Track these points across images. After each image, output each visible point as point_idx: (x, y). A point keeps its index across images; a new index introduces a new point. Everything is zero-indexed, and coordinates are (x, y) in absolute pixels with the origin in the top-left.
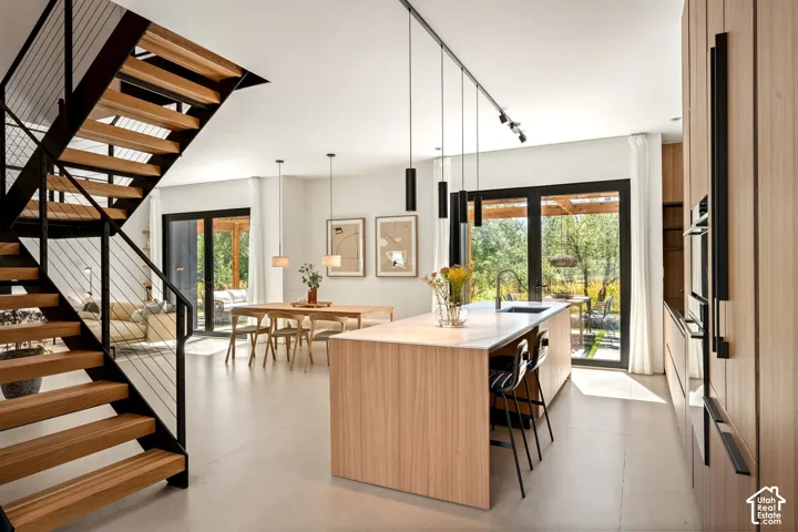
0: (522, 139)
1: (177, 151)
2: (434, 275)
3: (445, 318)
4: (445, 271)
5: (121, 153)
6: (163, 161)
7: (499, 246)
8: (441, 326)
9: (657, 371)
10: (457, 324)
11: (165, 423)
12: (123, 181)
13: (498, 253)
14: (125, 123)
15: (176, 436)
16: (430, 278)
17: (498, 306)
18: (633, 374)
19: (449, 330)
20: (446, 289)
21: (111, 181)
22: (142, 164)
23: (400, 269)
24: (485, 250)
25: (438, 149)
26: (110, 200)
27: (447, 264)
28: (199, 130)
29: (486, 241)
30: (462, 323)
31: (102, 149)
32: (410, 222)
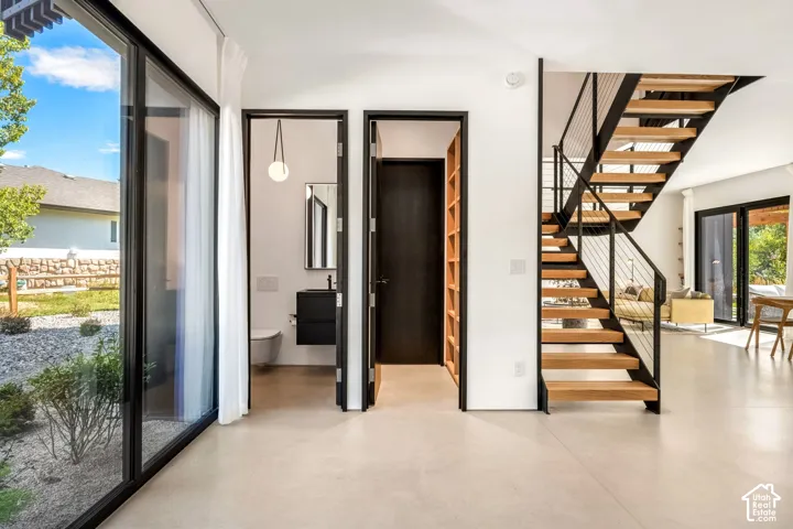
1: (678, 159)
5: (639, 169)
6: (668, 169)
11: (646, 365)
12: (638, 190)
14: (641, 147)
15: (652, 374)
21: (631, 191)
22: (652, 174)
26: (631, 204)
28: (696, 138)
31: (625, 169)
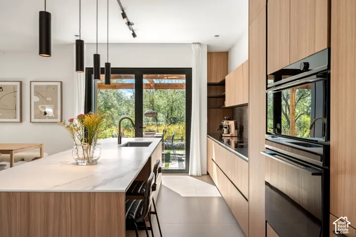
0: (134, 35)
2: (71, 120)
3: (81, 156)
4: (81, 118)
7: (113, 106)
8: (77, 164)
9: (204, 173)
10: (92, 162)
13: (112, 110)
16: (68, 123)
17: (120, 142)
18: (191, 176)
19: (84, 167)
20: (82, 132)
23: (49, 118)
24: (105, 108)
25: (77, 36)
27: (83, 113)
29: (106, 103)
30: (96, 160)
32: (57, 86)
